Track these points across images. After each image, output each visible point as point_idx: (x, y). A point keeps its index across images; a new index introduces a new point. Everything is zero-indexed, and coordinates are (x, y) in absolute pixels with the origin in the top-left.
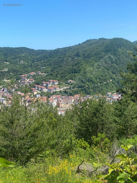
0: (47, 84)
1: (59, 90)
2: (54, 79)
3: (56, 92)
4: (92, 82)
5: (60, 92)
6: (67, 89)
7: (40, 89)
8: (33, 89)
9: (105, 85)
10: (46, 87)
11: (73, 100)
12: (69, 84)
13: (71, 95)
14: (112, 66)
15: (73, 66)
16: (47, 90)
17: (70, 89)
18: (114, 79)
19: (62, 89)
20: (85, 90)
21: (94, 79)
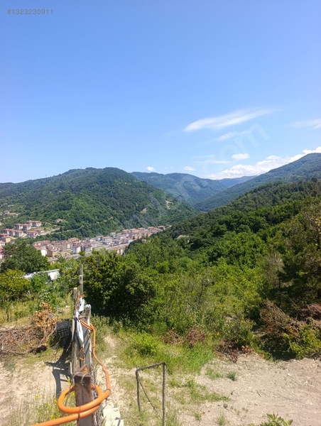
0: (25, 227)
1: (45, 234)
2: (34, 219)
3: (41, 237)
4: (90, 221)
5: (47, 236)
6: (56, 231)
7: (14, 234)
8: (4, 234)
9: (106, 223)
10: (24, 230)
11: (69, 246)
12: (58, 225)
13: (63, 239)
14: (110, 201)
15: (59, 201)
16: (26, 235)
17: (61, 230)
18: (116, 215)
19: (49, 232)
20: (81, 231)
21: (90, 217)
